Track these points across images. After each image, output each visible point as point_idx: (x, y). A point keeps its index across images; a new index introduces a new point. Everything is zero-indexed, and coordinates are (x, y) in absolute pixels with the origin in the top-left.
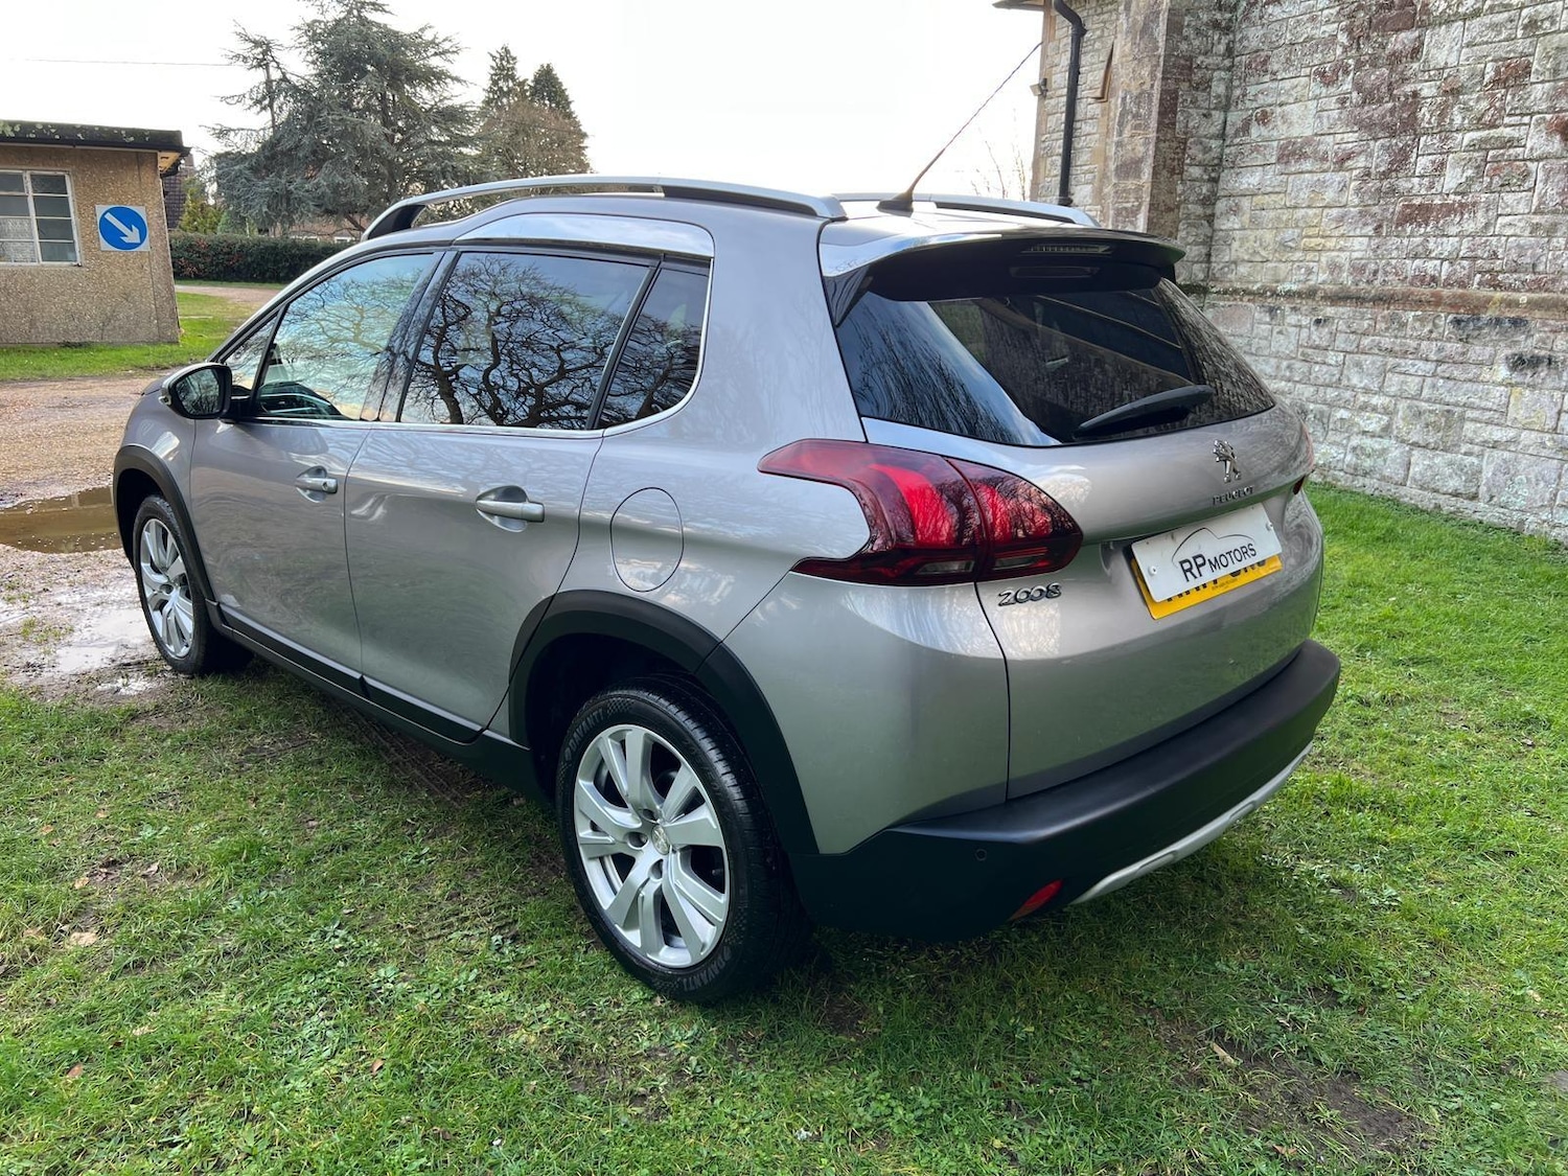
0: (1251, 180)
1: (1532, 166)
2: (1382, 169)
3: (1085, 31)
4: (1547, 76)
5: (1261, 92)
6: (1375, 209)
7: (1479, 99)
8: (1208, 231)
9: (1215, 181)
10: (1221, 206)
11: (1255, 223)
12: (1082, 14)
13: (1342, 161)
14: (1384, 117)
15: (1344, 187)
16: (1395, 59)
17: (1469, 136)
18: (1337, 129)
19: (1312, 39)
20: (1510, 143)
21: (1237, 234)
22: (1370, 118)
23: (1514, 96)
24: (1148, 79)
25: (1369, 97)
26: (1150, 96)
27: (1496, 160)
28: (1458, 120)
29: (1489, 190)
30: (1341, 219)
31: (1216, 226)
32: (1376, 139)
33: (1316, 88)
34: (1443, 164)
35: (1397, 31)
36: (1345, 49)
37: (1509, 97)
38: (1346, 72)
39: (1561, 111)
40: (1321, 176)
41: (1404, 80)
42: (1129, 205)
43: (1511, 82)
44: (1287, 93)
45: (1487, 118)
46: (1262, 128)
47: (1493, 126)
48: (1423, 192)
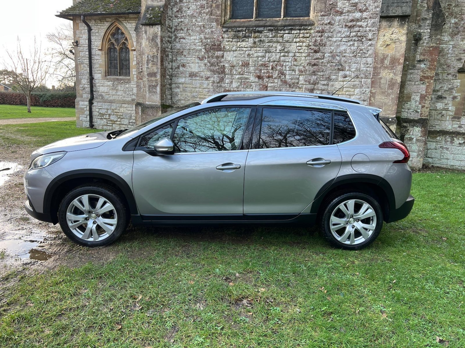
0: (182, 80)
1: (252, 84)
2: (218, 81)
3: (92, 30)
4: (253, 66)
5: (181, 59)
6: (217, 90)
7: (239, 69)
8: (171, 92)
9: (171, 79)
10: (173, 86)
11: (184, 91)
12: (90, 24)
13: (207, 78)
14: (217, 70)
15: (208, 85)
16: (217, 57)
17: (237, 76)
18: (205, 71)
19: (195, 49)
20: (247, 79)
21: (179, 93)
22: (213, 69)
23: (247, 69)
24: (156, 52)
25: (212, 65)
26: (157, 57)
27: (244, 82)
28: (235, 73)
29: (243, 88)
30: (209, 91)
31: (173, 91)
32: (215, 74)
33: (197, 61)
34: (232, 82)
35: (217, 51)
36: (205, 53)
37: (245, 69)
38: (205, 58)
39: (257, 73)
40: (202, 81)
41: (221, 62)
42: (154, 84)
43: (246, 66)
44: (189, 60)
45: (241, 73)
46: (184, 68)
47: (243, 75)
48: (228, 87)
